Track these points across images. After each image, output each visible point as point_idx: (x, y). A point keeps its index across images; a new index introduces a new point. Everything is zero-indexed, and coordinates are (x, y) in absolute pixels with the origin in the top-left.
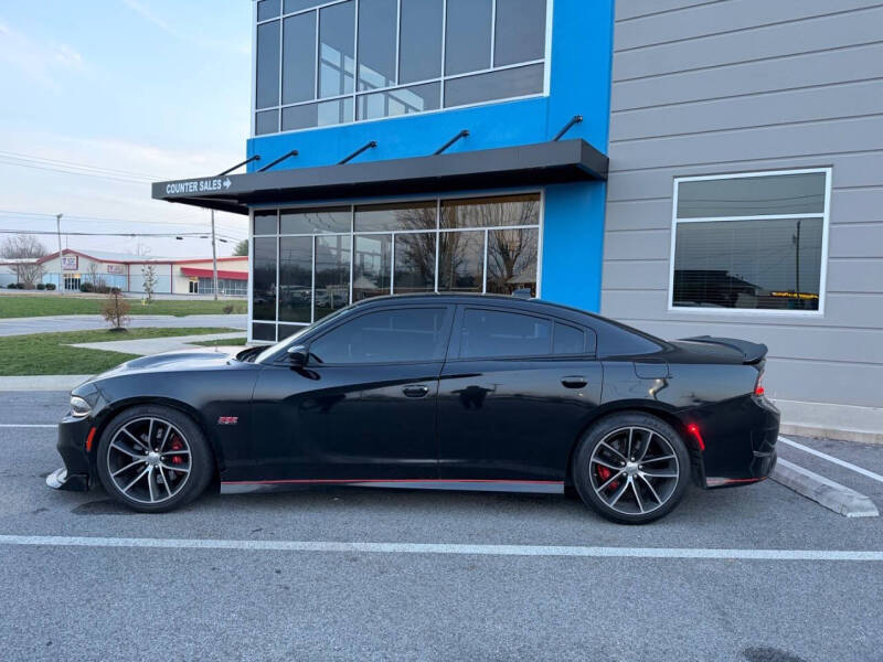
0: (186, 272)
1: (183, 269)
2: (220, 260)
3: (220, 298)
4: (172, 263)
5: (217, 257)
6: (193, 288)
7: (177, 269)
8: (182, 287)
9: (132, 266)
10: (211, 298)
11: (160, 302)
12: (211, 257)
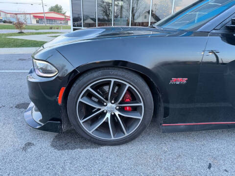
0: (35, 17)
1: (34, 16)
2: (46, 13)
3: (47, 25)
4: (30, 14)
5: (45, 12)
6: (37, 22)
7: (32, 15)
8: (34, 22)
9: (18, 15)
10: (44, 25)
11: (29, 26)
12: (43, 12)
